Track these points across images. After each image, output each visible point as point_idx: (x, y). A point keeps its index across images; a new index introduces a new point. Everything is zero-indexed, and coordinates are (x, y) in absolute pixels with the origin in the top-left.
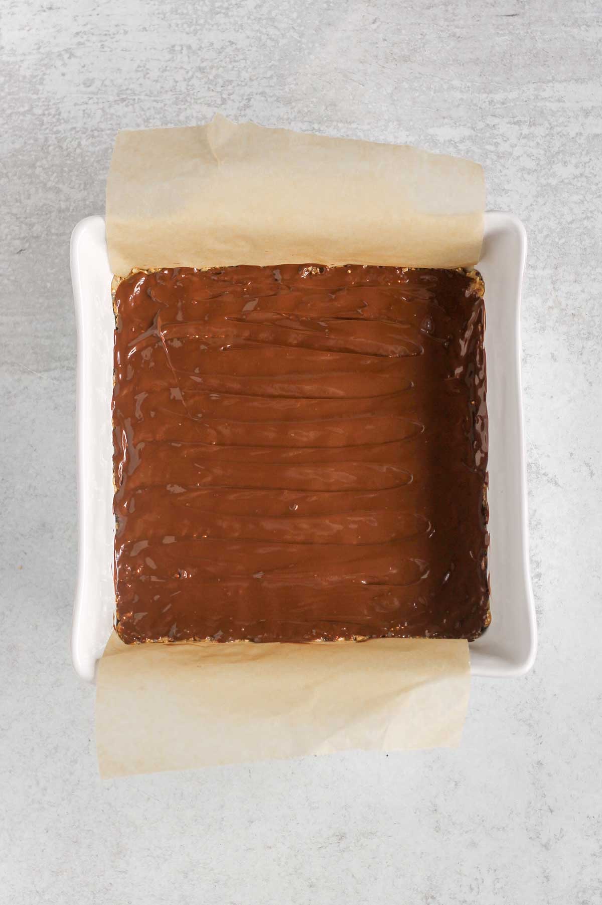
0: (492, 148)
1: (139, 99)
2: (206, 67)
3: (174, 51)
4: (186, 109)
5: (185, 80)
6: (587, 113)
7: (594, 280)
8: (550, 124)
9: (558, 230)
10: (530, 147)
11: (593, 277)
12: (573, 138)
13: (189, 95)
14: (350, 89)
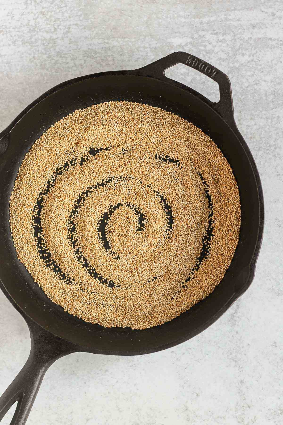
0: (202, 48)
1: (9, 31)
2: (45, 12)
3: (27, 4)
4: (35, 35)
5: (34, 19)
6: (254, 27)
7: (261, 118)
8: (234, 33)
9: (241, 91)
10: (223, 46)
11: (260, 116)
12: (247, 41)
13: (36, 27)
14: (124, 20)
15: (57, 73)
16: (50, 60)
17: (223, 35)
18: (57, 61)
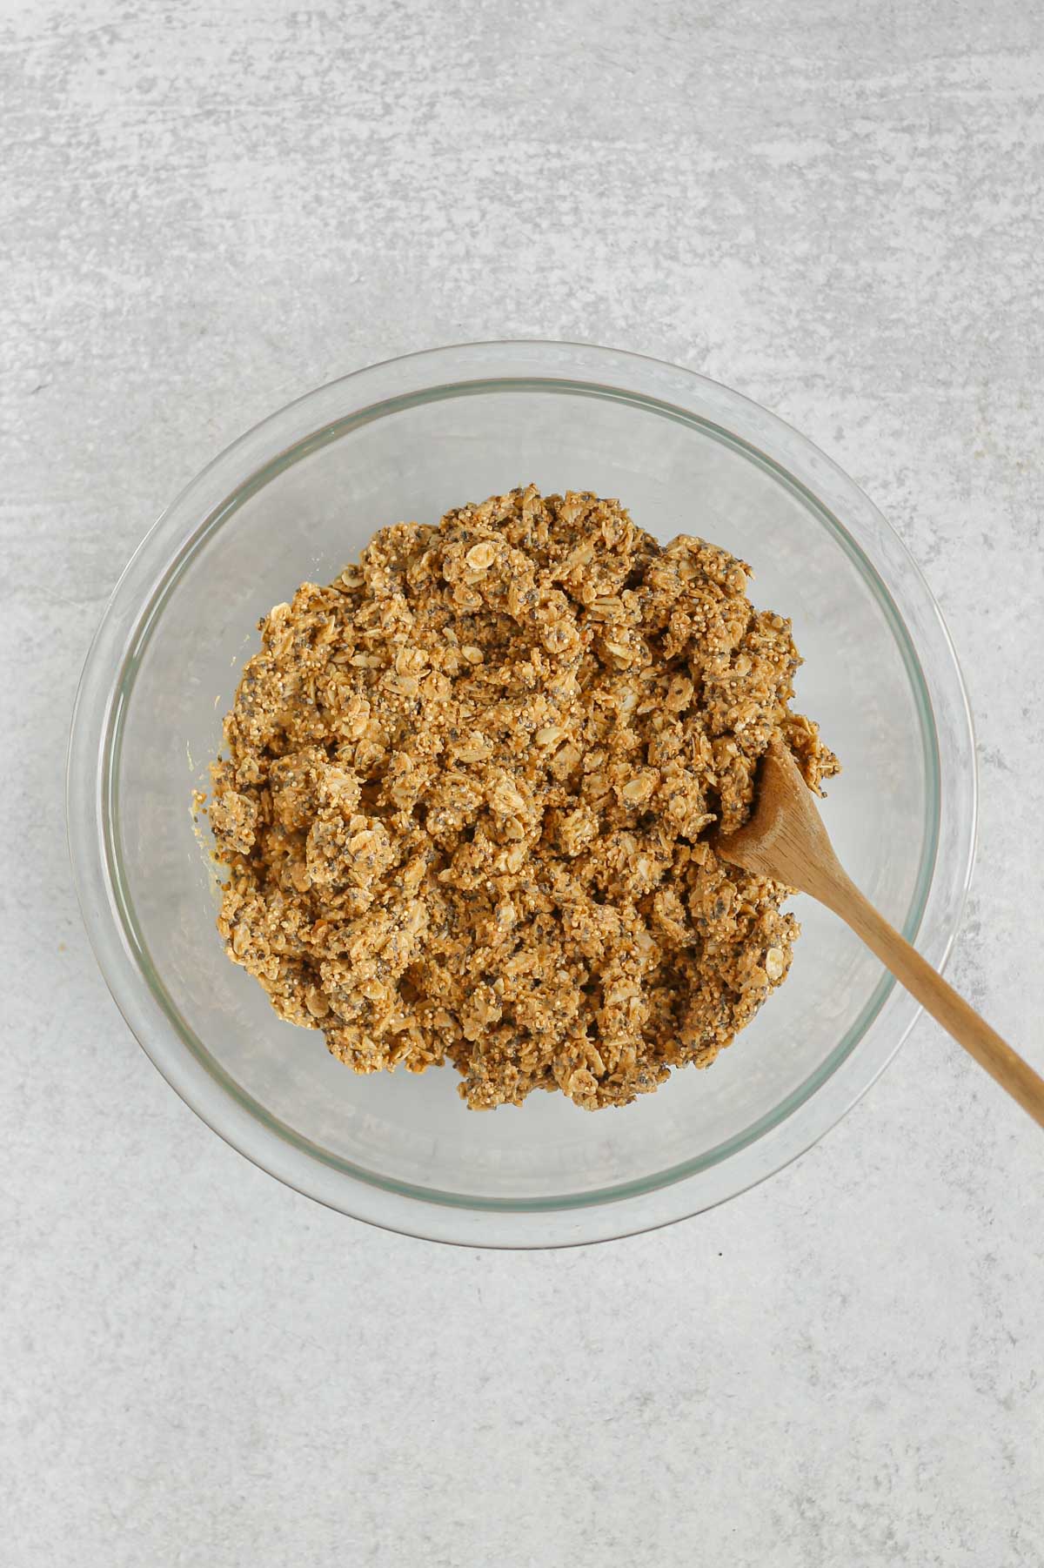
0: (864, 175)
1: (237, 111)
2: (353, 49)
3: (296, 22)
4: (321, 126)
5: (317, 73)
6: (1030, 107)
8: (966, 129)
9: (987, 316)
10: (932, 171)
12: (1007, 153)
13: (324, 100)
14: (610, 79)
15: (391, 253)
16: (371, 209)
17: (931, 134)
18: (392, 210)
